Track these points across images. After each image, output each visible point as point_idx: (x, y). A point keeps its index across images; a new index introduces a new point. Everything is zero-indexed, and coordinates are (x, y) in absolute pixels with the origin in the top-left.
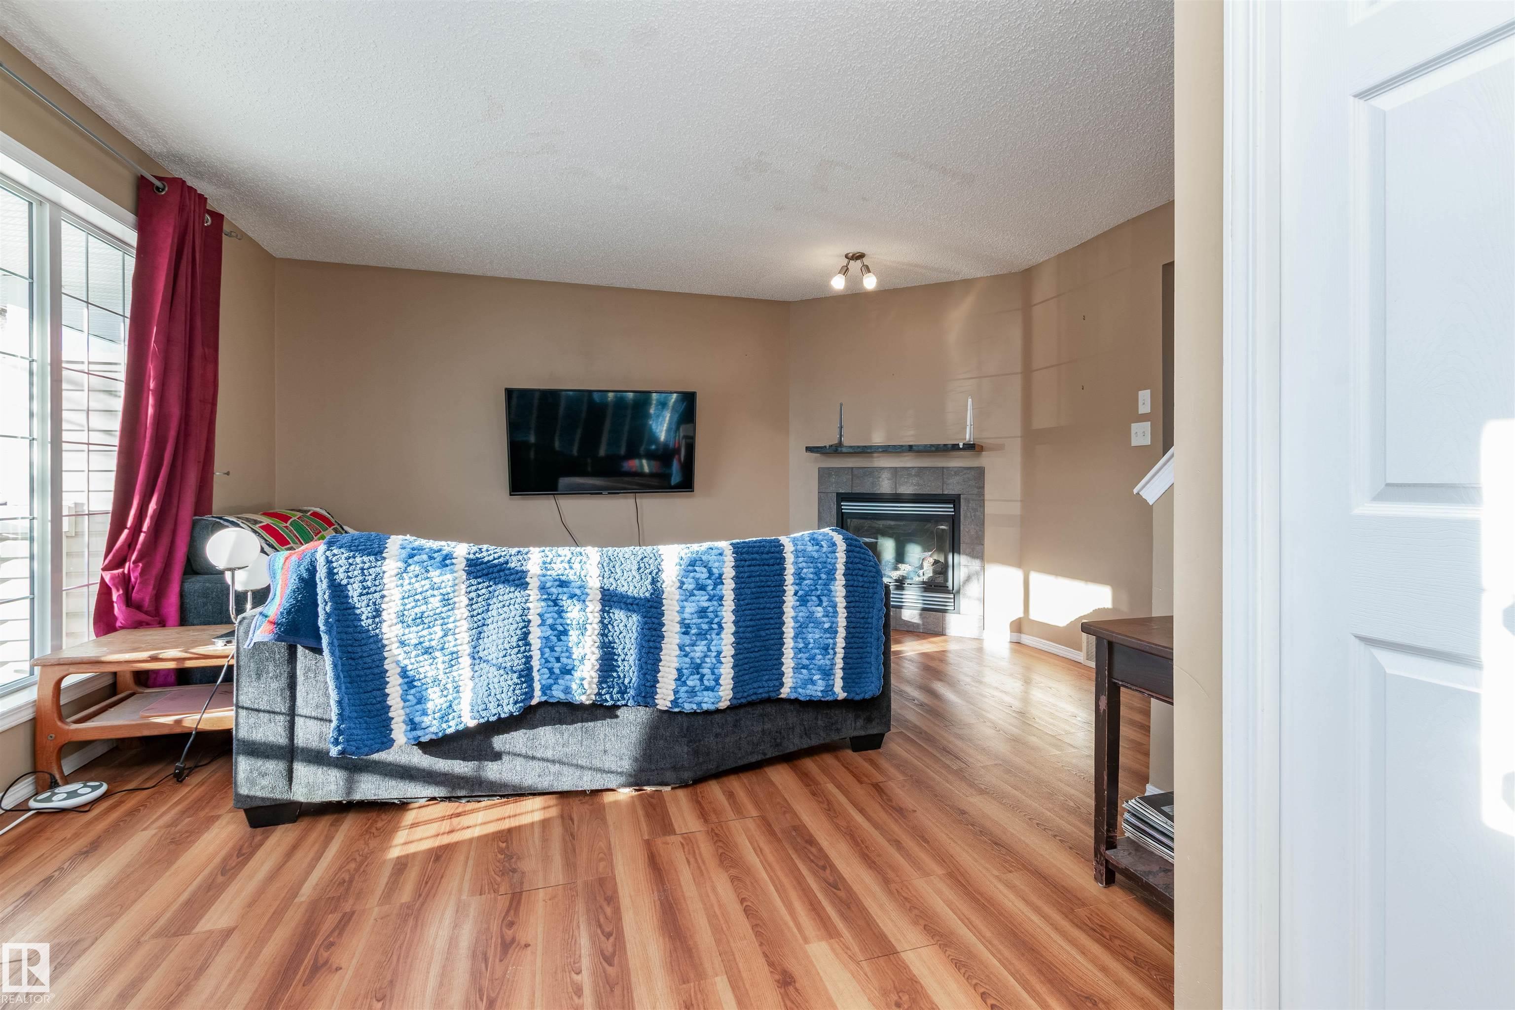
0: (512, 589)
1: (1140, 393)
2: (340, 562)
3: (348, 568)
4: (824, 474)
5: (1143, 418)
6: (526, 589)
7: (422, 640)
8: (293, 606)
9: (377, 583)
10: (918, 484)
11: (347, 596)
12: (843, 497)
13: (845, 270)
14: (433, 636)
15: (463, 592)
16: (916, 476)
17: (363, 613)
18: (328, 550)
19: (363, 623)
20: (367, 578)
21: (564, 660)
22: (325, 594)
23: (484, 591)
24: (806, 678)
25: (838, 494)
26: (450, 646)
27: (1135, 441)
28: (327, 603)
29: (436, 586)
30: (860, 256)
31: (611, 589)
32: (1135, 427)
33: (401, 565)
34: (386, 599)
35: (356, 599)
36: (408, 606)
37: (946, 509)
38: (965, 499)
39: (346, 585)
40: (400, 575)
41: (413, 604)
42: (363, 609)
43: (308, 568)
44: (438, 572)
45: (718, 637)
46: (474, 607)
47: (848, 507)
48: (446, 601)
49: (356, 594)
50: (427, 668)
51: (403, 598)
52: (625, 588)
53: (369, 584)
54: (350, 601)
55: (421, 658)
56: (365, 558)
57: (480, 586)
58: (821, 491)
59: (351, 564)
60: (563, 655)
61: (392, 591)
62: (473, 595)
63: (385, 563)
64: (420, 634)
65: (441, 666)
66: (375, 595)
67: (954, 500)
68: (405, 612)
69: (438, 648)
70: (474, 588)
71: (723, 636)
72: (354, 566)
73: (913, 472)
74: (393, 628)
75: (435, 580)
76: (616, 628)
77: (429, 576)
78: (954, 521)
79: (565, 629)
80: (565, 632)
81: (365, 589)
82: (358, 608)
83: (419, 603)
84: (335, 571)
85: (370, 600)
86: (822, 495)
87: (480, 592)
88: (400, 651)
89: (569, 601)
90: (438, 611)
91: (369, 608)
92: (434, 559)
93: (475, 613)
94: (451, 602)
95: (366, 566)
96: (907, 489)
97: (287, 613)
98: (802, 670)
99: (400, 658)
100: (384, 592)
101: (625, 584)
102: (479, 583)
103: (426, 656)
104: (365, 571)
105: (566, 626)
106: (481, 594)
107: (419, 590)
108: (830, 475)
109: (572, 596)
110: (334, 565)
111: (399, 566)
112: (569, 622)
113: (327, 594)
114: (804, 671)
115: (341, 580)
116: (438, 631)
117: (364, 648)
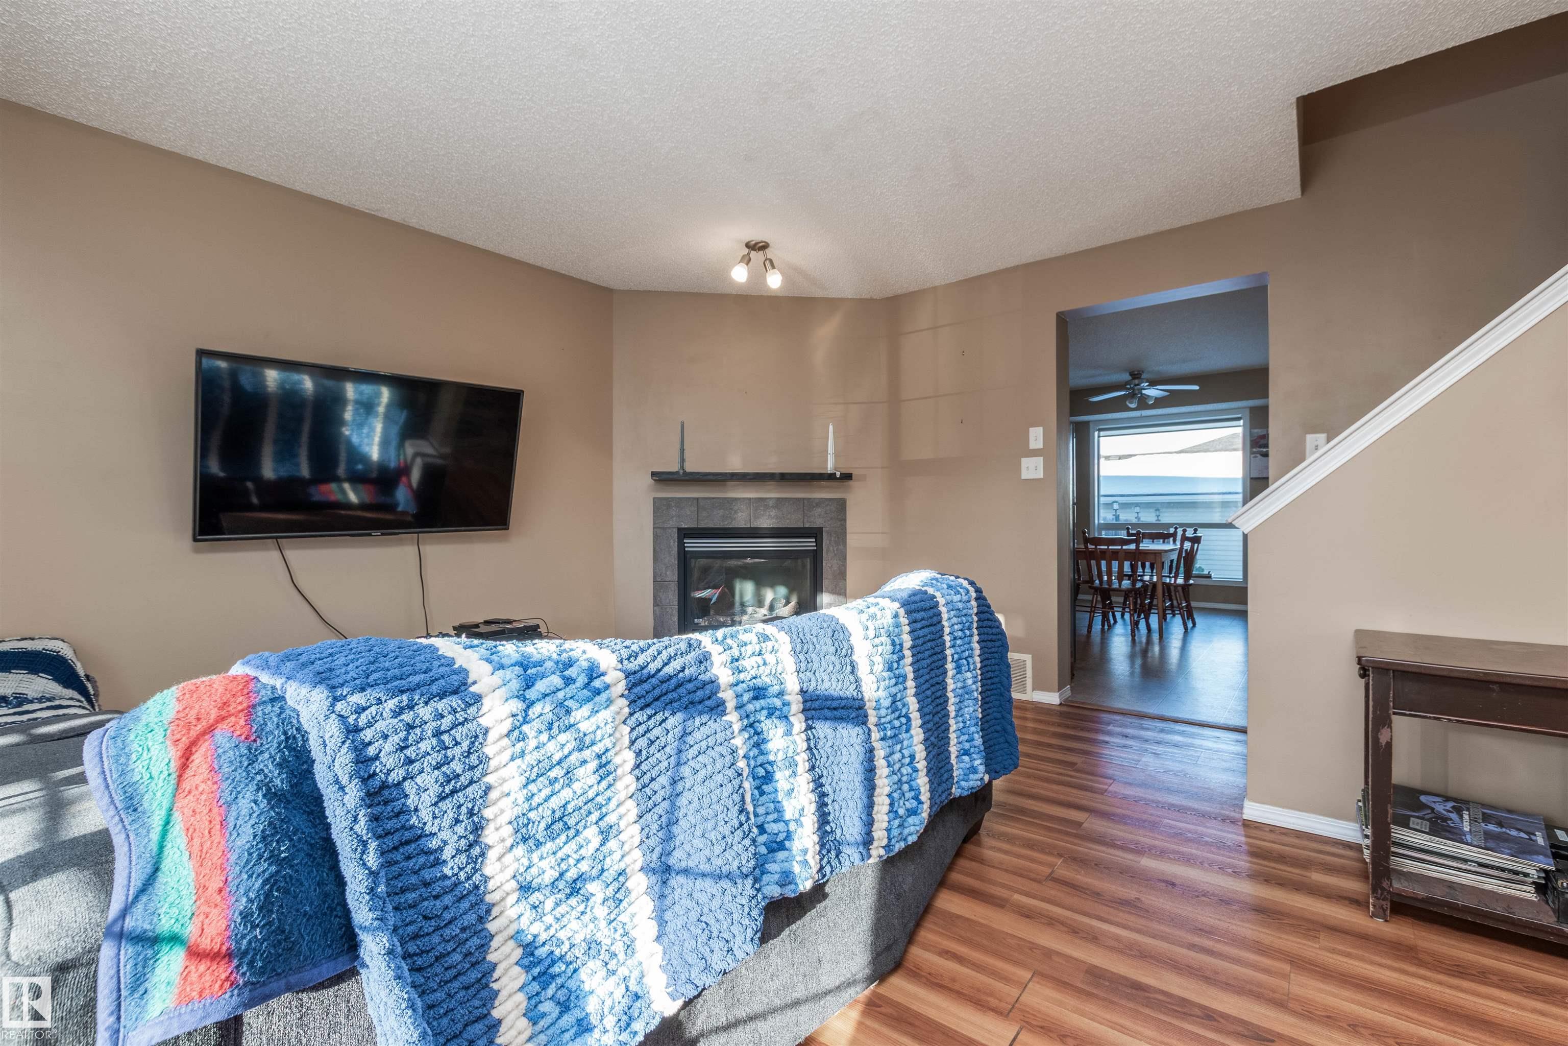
0: (705, 718)
1: (1031, 429)
2: (380, 726)
3: (406, 739)
4: (660, 507)
5: (1035, 453)
6: (724, 713)
7: (564, 866)
8: (271, 882)
9: (473, 759)
10: (777, 517)
11: (403, 811)
12: (685, 534)
13: (747, 260)
14: (583, 852)
15: (626, 741)
16: (773, 507)
17: (445, 843)
18: (336, 699)
19: (447, 871)
20: (450, 753)
21: (772, 828)
22: (355, 819)
23: (657, 732)
24: (968, 766)
25: (680, 530)
26: (613, 865)
27: (1025, 475)
28: (365, 844)
29: (588, 740)
30: (761, 247)
31: (811, 689)
32: (1026, 462)
33: (516, 706)
34: (493, 795)
35: (425, 814)
36: (536, 800)
37: (809, 544)
38: (828, 532)
39: (399, 784)
40: (516, 733)
41: (547, 791)
42: (445, 835)
43: (284, 759)
44: (585, 710)
45: (908, 735)
46: (644, 767)
47: (693, 545)
48: (604, 769)
49: (428, 798)
50: (574, 925)
51: (529, 782)
52: (826, 685)
53: (457, 766)
54: (414, 820)
55: (563, 909)
56: (442, 705)
57: (651, 723)
58: (657, 526)
59: (410, 727)
60: (770, 818)
61: (503, 773)
62: (642, 743)
63: (484, 709)
64: (560, 854)
65: (601, 912)
66: (469, 790)
67: (816, 534)
68: (532, 815)
69: (595, 872)
70: (642, 729)
71: (913, 732)
72: (418, 731)
73: (771, 503)
74: (509, 858)
75: (584, 727)
76: (822, 752)
77: (572, 721)
78: (816, 556)
79: (767, 772)
80: (768, 778)
81: (449, 781)
82: (433, 835)
83: (557, 786)
84: (371, 751)
85: (459, 807)
86: (658, 530)
87: (651, 735)
88: (523, 907)
89: (768, 722)
90: (591, 794)
91: (460, 829)
92: (574, 681)
93: (647, 778)
94: (610, 767)
95: (446, 722)
96: (765, 522)
97: (260, 909)
98: (964, 757)
99: (524, 922)
100: (489, 779)
101: (826, 678)
102: (650, 718)
103: (573, 901)
104: (445, 737)
105: (769, 768)
106: (653, 738)
107: (557, 757)
108: (669, 507)
109: (771, 712)
110: (367, 735)
111: (515, 711)
112: (771, 758)
113: (363, 821)
114: (966, 758)
115: (389, 771)
116: (591, 834)
117: (447, 932)
